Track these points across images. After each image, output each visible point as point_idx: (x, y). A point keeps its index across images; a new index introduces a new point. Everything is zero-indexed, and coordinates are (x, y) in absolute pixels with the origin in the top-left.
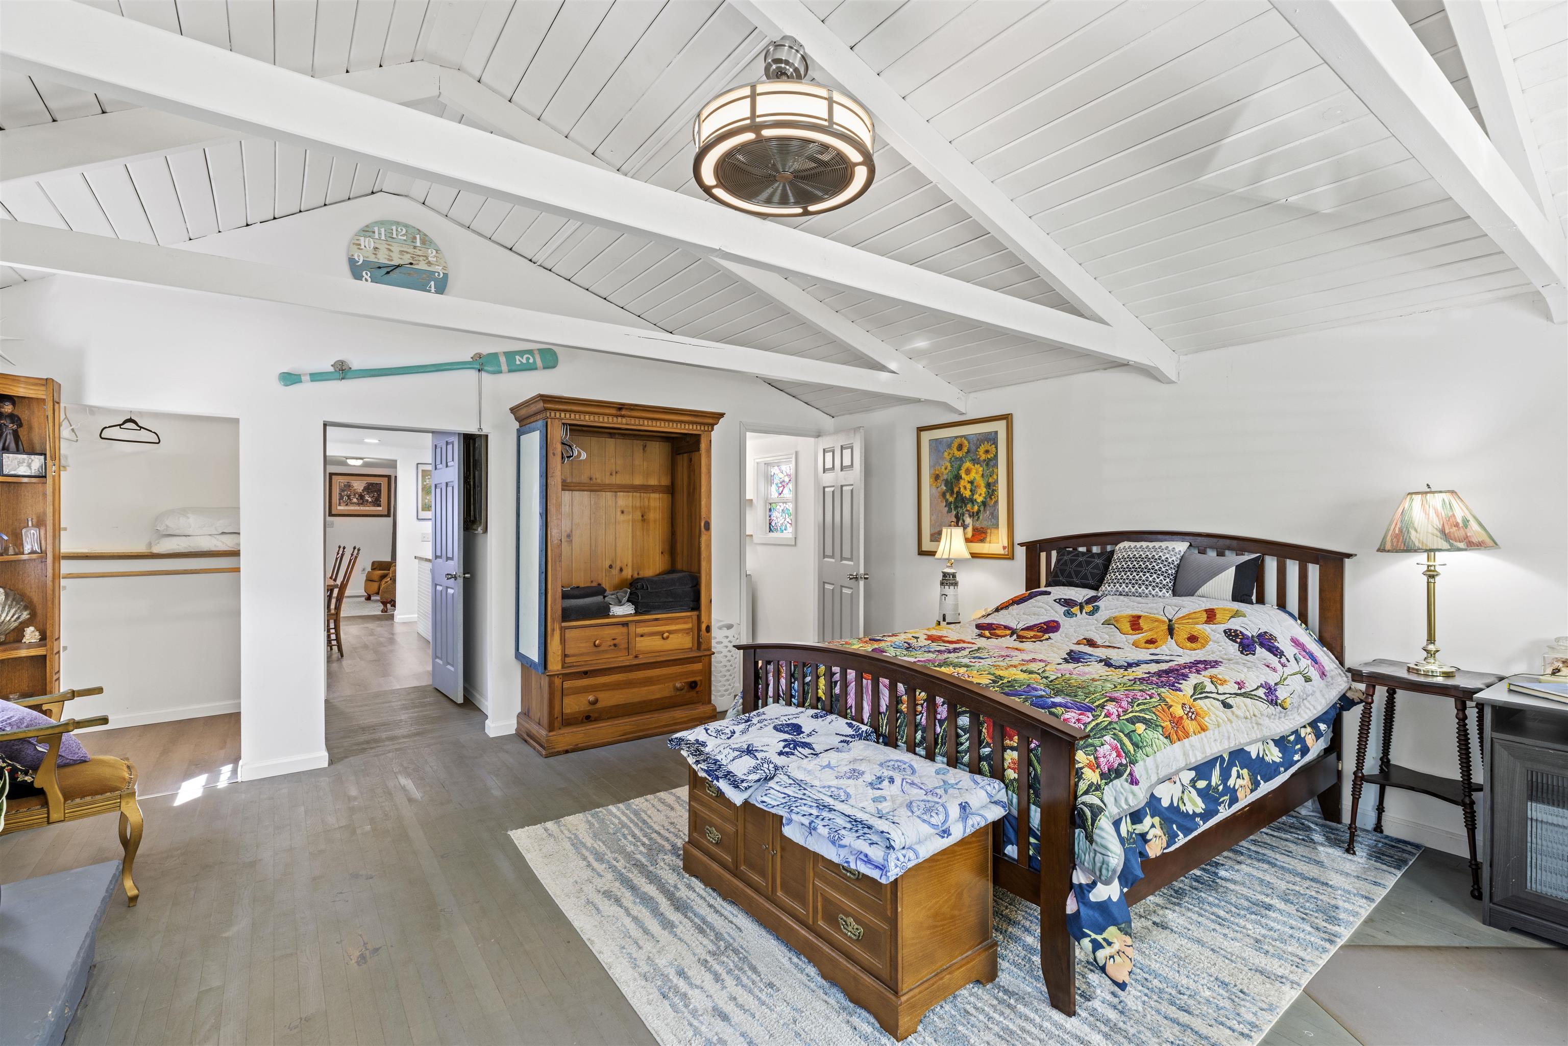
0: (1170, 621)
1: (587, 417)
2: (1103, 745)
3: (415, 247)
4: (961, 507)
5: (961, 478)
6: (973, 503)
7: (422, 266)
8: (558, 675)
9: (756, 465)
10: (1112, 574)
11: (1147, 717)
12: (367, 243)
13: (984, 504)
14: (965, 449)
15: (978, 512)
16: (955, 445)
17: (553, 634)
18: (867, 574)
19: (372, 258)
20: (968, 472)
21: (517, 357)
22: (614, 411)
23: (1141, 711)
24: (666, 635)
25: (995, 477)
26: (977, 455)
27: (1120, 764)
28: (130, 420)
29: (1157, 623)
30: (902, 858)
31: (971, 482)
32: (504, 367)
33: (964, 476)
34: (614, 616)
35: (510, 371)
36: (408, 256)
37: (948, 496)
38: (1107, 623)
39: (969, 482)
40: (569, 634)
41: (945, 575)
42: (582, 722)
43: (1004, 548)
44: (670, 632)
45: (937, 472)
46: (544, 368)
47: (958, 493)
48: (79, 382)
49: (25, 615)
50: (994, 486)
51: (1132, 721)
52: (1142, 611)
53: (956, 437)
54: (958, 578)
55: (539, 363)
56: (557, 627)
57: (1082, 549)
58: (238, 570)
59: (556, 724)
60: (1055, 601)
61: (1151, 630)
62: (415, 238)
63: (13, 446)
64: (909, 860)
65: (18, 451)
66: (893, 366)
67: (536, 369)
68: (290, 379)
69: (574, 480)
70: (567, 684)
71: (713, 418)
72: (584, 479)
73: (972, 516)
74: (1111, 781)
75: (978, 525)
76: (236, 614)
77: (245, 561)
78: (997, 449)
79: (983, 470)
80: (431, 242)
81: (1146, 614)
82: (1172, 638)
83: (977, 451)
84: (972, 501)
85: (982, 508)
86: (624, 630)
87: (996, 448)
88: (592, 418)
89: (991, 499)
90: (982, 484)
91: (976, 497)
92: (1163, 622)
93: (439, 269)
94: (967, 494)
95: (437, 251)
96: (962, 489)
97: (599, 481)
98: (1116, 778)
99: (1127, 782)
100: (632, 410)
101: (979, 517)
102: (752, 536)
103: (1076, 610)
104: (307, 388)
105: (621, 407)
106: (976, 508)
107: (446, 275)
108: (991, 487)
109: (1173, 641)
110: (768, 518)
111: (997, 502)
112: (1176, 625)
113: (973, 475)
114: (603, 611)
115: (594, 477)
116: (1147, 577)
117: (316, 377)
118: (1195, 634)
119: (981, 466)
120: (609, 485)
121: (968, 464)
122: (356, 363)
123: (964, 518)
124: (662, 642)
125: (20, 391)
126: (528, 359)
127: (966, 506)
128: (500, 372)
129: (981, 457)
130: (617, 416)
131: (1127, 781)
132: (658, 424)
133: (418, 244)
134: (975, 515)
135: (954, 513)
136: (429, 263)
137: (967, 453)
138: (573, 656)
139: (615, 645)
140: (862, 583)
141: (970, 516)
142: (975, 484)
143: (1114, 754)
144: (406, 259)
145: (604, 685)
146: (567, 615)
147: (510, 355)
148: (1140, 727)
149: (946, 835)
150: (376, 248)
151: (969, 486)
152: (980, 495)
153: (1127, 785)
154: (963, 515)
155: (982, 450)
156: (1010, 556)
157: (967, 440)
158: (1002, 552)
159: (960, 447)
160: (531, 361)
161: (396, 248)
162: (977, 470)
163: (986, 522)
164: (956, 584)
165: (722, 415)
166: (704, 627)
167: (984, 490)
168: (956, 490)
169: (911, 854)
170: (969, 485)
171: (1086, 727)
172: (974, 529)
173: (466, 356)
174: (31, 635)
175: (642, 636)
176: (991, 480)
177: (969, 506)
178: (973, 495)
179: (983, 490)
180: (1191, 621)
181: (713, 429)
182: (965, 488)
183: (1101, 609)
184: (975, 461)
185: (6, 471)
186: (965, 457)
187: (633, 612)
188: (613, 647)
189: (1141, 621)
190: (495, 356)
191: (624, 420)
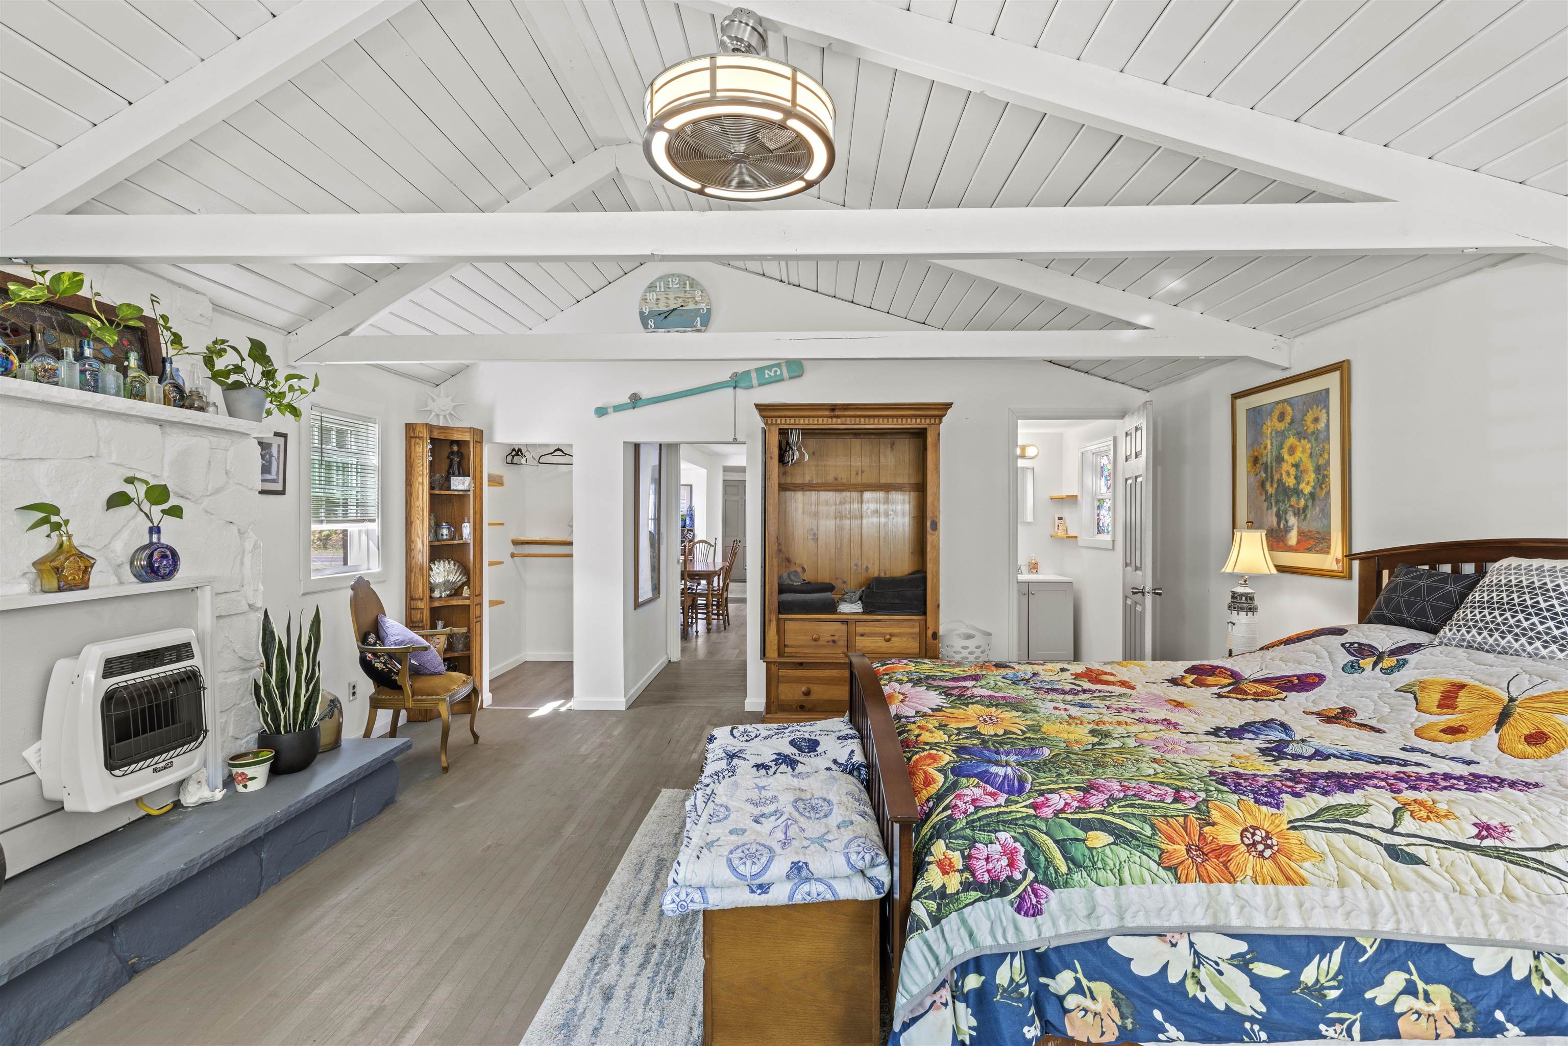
0: (1512, 700)
1: (802, 421)
2: (991, 843)
3: (685, 292)
4: (1283, 501)
5: (1283, 459)
6: (1298, 495)
7: (691, 306)
8: (775, 662)
9: (1080, 454)
10: (1468, 611)
11: (1129, 826)
12: (651, 296)
13: (1312, 496)
14: (1288, 419)
15: (1305, 508)
16: (1276, 414)
17: (770, 624)
18: (1160, 589)
19: (655, 308)
20: (1292, 451)
21: (767, 371)
22: (827, 413)
23: (1121, 816)
24: (888, 637)
25: (1326, 456)
26: (1303, 426)
27: (1010, 878)
28: (559, 450)
29: (1485, 701)
30: (683, 896)
31: (1296, 466)
32: (755, 382)
33: (1286, 457)
34: (840, 613)
35: (760, 385)
36: (680, 300)
37: (1268, 486)
38: (1406, 689)
39: (1293, 465)
40: (789, 626)
41: (1234, 596)
42: (796, 711)
43: (1337, 561)
44: (892, 635)
45: (1256, 454)
46: (791, 378)
47: (1280, 481)
48: (491, 426)
49: (464, 579)
50: (1325, 470)
51: (1087, 826)
52: (1472, 677)
53: (1277, 403)
54: (1256, 602)
55: (786, 374)
56: (774, 618)
57: (1447, 568)
58: (571, 556)
59: (772, 708)
60: (1343, 645)
61: (1469, 711)
62: (685, 284)
63: (457, 472)
64: (691, 901)
65: (459, 475)
66: (1144, 320)
67: (783, 380)
68: (601, 412)
69: (820, 481)
70: (782, 672)
71: (939, 409)
72: (830, 479)
73: (1297, 513)
74: (991, 897)
75: (1305, 528)
76: (570, 588)
77: (576, 550)
78: (1328, 416)
79: (1312, 448)
80: (698, 284)
81: (1477, 683)
82: (1497, 731)
83: (1303, 420)
84: (1297, 492)
85: (1310, 503)
86: (844, 627)
87: (1328, 413)
88: (806, 421)
89: (1321, 488)
90: (1309, 466)
91: (1302, 486)
92: (1498, 700)
93: (703, 306)
94: (1291, 482)
95: (702, 291)
96: (1284, 476)
97: (844, 481)
98: (998, 895)
99: (1012, 906)
100: (845, 409)
101: (1305, 516)
102: (1076, 537)
103: (1367, 663)
104: (613, 417)
105: (833, 408)
106: (1302, 502)
107: (709, 310)
108: (1321, 471)
109: (1497, 736)
110: (1096, 517)
111: (1328, 493)
112: (1518, 710)
113: (1298, 454)
114: (830, 608)
115: (840, 476)
116: (1519, 621)
117: (618, 408)
118: (1546, 730)
119: (1309, 441)
120: (854, 484)
121: (1292, 440)
122: (645, 394)
123: (1288, 516)
124: (885, 644)
125: (457, 437)
126: (776, 371)
127: (1289, 500)
128: (752, 387)
129: (1308, 427)
130: (832, 417)
131: (1012, 904)
132: (876, 421)
133: (688, 289)
134: (1300, 513)
135: (1275, 509)
136: (696, 303)
137: (1290, 424)
138: (792, 647)
139: (834, 642)
140: (1149, 598)
141: (1295, 514)
142: (1301, 468)
143: (1004, 862)
144: (680, 302)
145: (818, 678)
146: (784, 608)
147: (760, 371)
148: (1099, 839)
149: (759, 891)
150: (658, 299)
151: (1293, 471)
152: (1308, 483)
153: (1010, 910)
154: (1286, 513)
155: (1309, 418)
156: (1346, 573)
157: (1291, 405)
158: (1335, 567)
159: (1282, 417)
160: (778, 373)
161: (671, 296)
162: (1303, 447)
163: (1314, 523)
164: (1252, 609)
165: (948, 406)
166: (930, 633)
167: (1313, 476)
168: (1276, 478)
169: (697, 896)
170: (1294, 469)
171: (976, 812)
172: (1301, 533)
173: (725, 376)
174: (466, 592)
175: (862, 635)
176: (1321, 462)
177: (1294, 500)
178: (1298, 483)
179: (1311, 477)
180: (1551, 705)
181: (940, 422)
182: (1288, 474)
183: (1408, 665)
184: (1301, 435)
185: (453, 487)
186: (1289, 430)
187: (861, 610)
188: (831, 643)
189: (1462, 695)
190: (748, 372)
191: (839, 421)
